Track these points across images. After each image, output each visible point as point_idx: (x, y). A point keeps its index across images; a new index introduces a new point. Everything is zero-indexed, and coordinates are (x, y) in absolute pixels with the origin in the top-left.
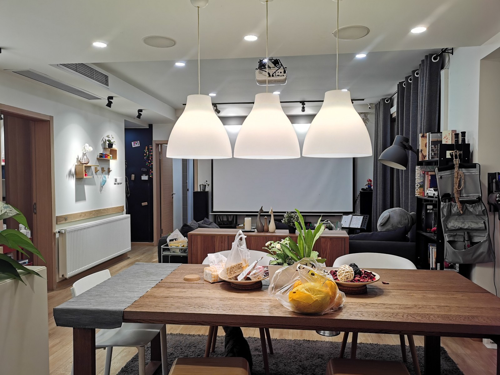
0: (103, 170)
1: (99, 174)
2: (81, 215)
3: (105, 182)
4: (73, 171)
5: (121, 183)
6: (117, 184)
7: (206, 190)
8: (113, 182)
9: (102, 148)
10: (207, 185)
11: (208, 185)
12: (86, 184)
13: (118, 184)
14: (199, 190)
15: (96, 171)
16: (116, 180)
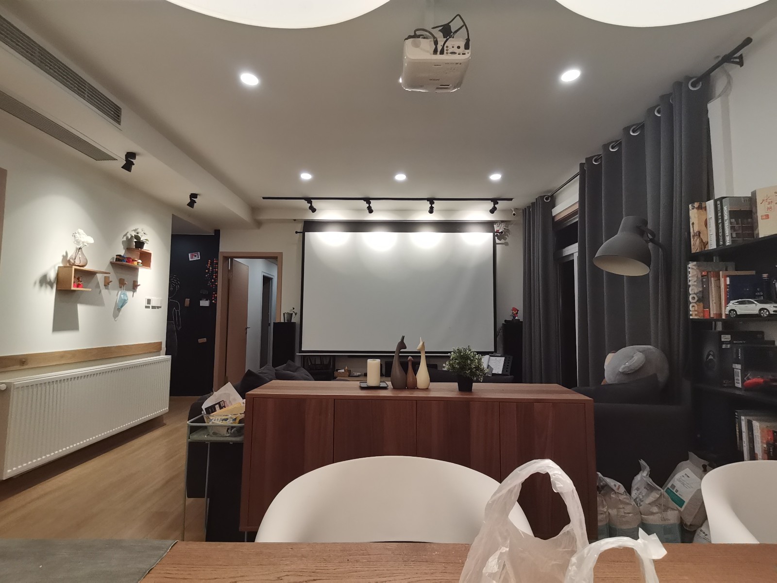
0: (122, 283)
1: (114, 289)
2: (63, 355)
3: (124, 302)
4: (52, 276)
5: (158, 307)
6: (151, 307)
7: (293, 321)
8: (145, 303)
9: (124, 248)
10: (294, 314)
11: (296, 314)
12: (81, 303)
13: (153, 307)
14: (282, 321)
15: (107, 284)
16: (149, 301)
